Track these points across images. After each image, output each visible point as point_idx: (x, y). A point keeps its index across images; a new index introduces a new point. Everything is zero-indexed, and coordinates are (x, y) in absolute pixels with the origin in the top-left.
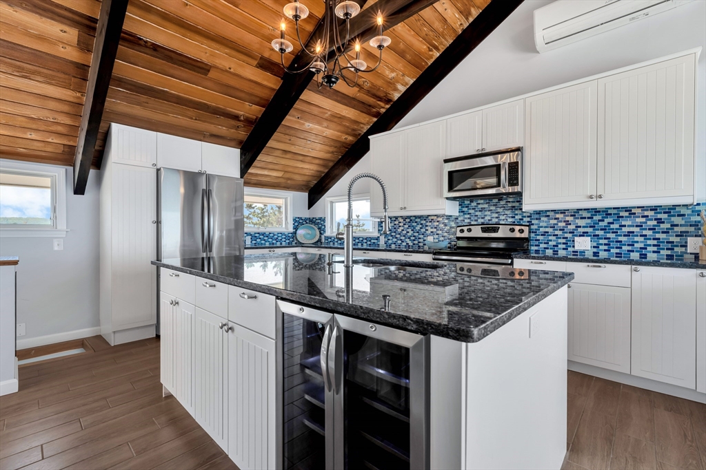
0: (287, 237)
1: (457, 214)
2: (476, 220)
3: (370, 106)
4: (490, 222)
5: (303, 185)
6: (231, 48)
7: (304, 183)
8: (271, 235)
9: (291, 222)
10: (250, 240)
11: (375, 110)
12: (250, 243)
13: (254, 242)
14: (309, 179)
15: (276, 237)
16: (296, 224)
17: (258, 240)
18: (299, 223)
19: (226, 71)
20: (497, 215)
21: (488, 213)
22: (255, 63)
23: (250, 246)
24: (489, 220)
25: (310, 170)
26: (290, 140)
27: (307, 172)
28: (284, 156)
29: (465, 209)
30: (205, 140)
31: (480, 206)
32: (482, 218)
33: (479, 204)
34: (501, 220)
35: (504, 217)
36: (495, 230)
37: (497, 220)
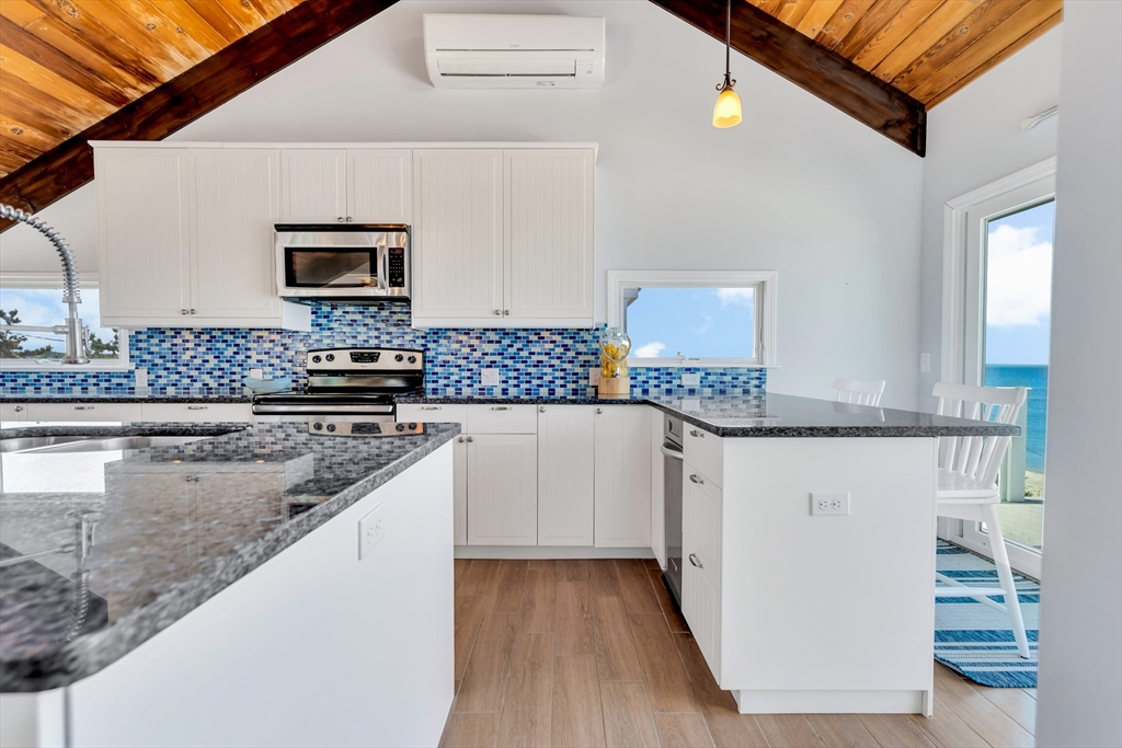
1: (310, 329)
2: (343, 341)
3: (90, 70)
4: (366, 345)
11: (106, 84)
20: (376, 333)
21: (363, 329)
24: (364, 341)
29: (323, 321)
31: (348, 317)
32: (353, 337)
33: (347, 312)
34: (383, 342)
35: (388, 337)
36: (373, 358)
37: (376, 341)
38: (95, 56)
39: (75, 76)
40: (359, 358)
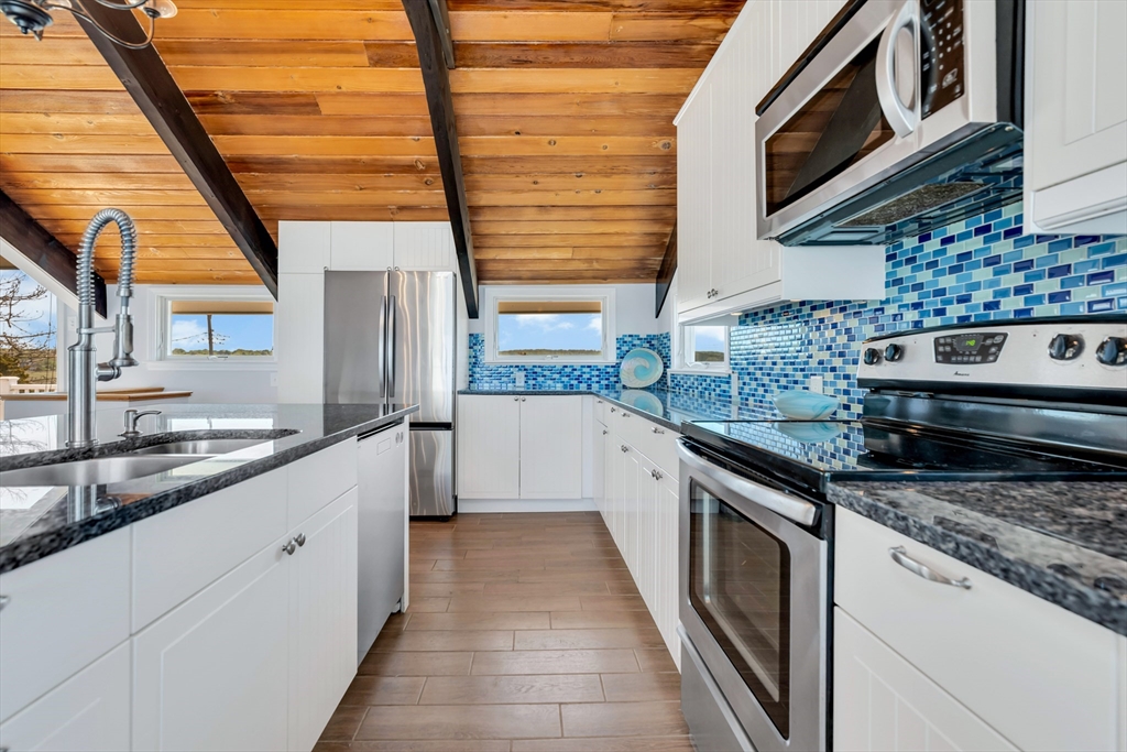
0: (602, 373)
1: (880, 293)
2: (940, 312)
3: (676, 42)
4: (992, 314)
5: (638, 269)
6: (314, 51)
7: (633, 264)
8: (568, 370)
9: (613, 345)
10: (524, 379)
11: (699, 47)
12: (523, 384)
13: (531, 382)
14: (640, 253)
15: (577, 373)
16: (625, 348)
17: (540, 379)
18: (626, 345)
19: (338, 94)
20: (1019, 279)
21: (983, 274)
22: (364, 59)
23: (522, 389)
24: (988, 306)
25: (632, 234)
26: (535, 183)
27: (632, 241)
28: (546, 217)
29: (904, 271)
30: (397, 217)
31: (954, 250)
32: (962, 300)
33: (950, 240)
34: (1039, 300)
35: (1054, 285)
36: (987, 350)
37: (1019, 302)
38: (671, 22)
39: (669, 58)
40: (954, 352)
